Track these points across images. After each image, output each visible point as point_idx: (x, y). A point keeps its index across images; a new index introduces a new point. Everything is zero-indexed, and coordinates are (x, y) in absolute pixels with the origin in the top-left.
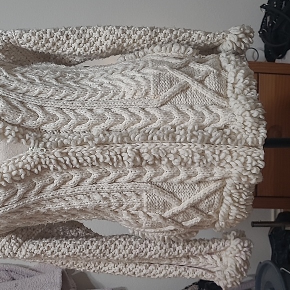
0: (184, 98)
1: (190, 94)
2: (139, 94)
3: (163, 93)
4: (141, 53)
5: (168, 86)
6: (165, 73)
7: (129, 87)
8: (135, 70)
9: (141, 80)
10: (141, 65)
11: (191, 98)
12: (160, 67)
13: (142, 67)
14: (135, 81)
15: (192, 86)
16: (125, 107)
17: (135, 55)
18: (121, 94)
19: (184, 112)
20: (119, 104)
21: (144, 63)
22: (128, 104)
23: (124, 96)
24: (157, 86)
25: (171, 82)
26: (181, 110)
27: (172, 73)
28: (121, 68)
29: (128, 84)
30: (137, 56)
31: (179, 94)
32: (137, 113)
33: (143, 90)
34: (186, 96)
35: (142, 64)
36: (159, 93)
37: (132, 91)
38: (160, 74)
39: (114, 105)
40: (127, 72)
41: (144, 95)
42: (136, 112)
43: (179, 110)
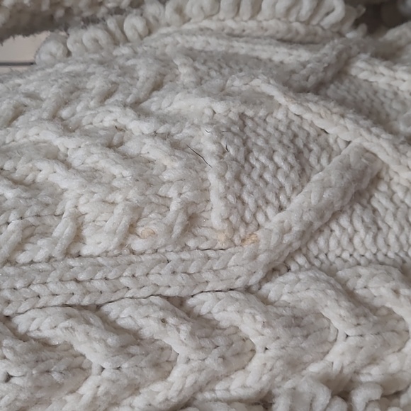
0: (368, 229)
1: (391, 207)
2: (151, 224)
3: (270, 211)
4: (133, 24)
5: (287, 177)
6: (262, 113)
7: (100, 192)
8: (118, 97)
9: (155, 151)
10: (142, 73)
11: (396, 229)
12: (237, 83)
13: (148, 85)
14: (126, 157)
15: (394, 167)
16: (86, 301)
17: (107, 30)
18: (63, 229)
19: (377, 303)
20: (53, 287)
21: (156, 67)
22: (98, 284)
23: (78, 238)
24: (237, 178)
25: (299, 154)
26: (360, 292)
27: (294, 108)
28: (54, 89)
29: (92, 176)
30: (118, 34)
31: (341, 211)
32: (150, 327)
33: (174, 206)
34: (375, 222)
35: (144, 72)
36: (248, 216)
37: (118, 210)
38: (242, 116)
39: (26, 293)
40: (79, 108)
41: (177, 230)
42: (142, 322)
43: (350, 295)
